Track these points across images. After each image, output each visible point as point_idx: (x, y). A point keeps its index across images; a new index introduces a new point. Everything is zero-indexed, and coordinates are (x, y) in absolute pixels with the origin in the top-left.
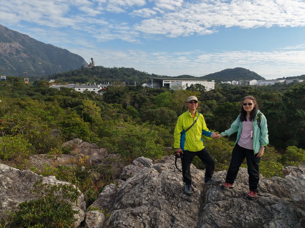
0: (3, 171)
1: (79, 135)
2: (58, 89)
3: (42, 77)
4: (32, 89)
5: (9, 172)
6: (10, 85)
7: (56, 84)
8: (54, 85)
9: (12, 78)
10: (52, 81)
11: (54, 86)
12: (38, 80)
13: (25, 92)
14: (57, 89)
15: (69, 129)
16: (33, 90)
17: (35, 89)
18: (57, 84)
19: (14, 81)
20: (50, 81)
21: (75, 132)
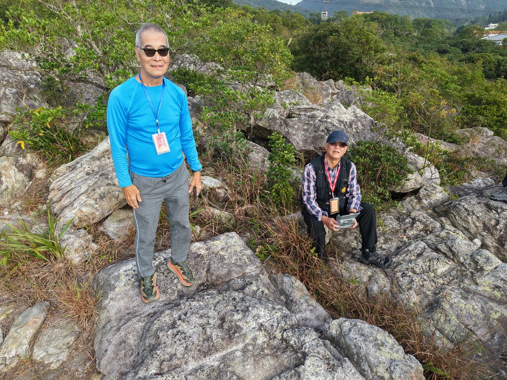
0: (358, 115)
1: (491, 124)
2: (498, 42)
3: (475, 18)
4: (448, 41)
5: (362, 118)
6: (415, 34)
7: (498, 32)
8: (494, 35)
9: (423, 21)
10: (492, 26)
11: (492, 37)
12: (466, 24)
13: (436, 46)
14: (494, 44)
15: (477, 109)
16: (449, 44)
17: (454, 41)
18: (500, 33)
19: (425, 26)
20: (488, 27)
21: (486, 116)
